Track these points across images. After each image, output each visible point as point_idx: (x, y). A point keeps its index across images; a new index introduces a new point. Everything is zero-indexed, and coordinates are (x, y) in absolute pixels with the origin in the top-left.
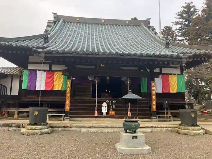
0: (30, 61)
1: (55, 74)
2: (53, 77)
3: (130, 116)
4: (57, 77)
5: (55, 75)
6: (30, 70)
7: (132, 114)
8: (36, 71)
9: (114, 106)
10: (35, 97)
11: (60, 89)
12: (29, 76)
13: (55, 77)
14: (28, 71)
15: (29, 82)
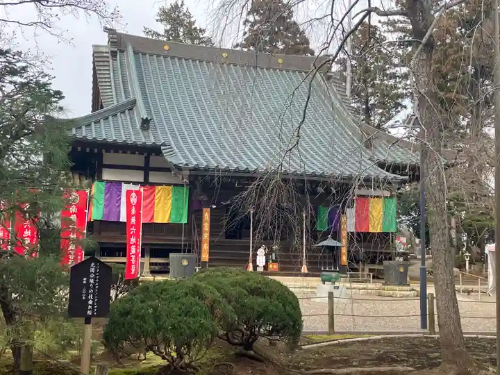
0: (105, 162)
1: (156, 191)
2: (152, 196)
3: (306, 272)
4: (160, 197)
5: (158, 193)
6: (108, 181)
7: (308, 269)
8: (119, 183)
9: (274, 255)
10: (117, 234)
11: (165, 221)
12: (106, 194)
13: (157, 197)
14: (104, 183)
15: (106, 206)
